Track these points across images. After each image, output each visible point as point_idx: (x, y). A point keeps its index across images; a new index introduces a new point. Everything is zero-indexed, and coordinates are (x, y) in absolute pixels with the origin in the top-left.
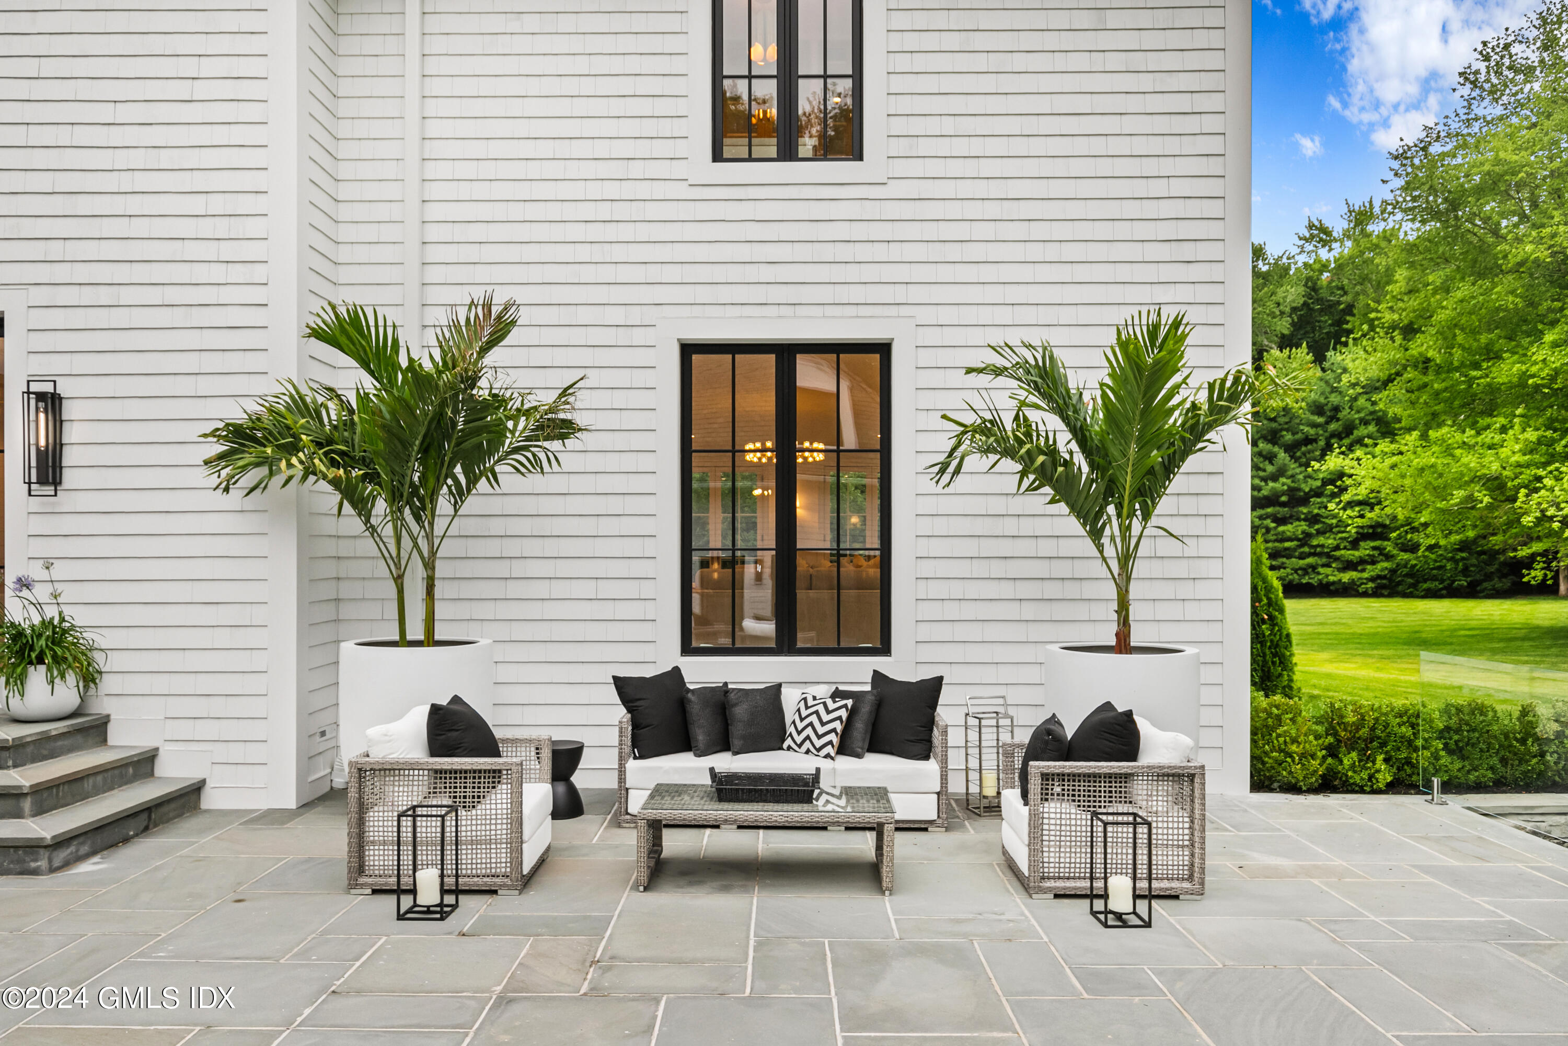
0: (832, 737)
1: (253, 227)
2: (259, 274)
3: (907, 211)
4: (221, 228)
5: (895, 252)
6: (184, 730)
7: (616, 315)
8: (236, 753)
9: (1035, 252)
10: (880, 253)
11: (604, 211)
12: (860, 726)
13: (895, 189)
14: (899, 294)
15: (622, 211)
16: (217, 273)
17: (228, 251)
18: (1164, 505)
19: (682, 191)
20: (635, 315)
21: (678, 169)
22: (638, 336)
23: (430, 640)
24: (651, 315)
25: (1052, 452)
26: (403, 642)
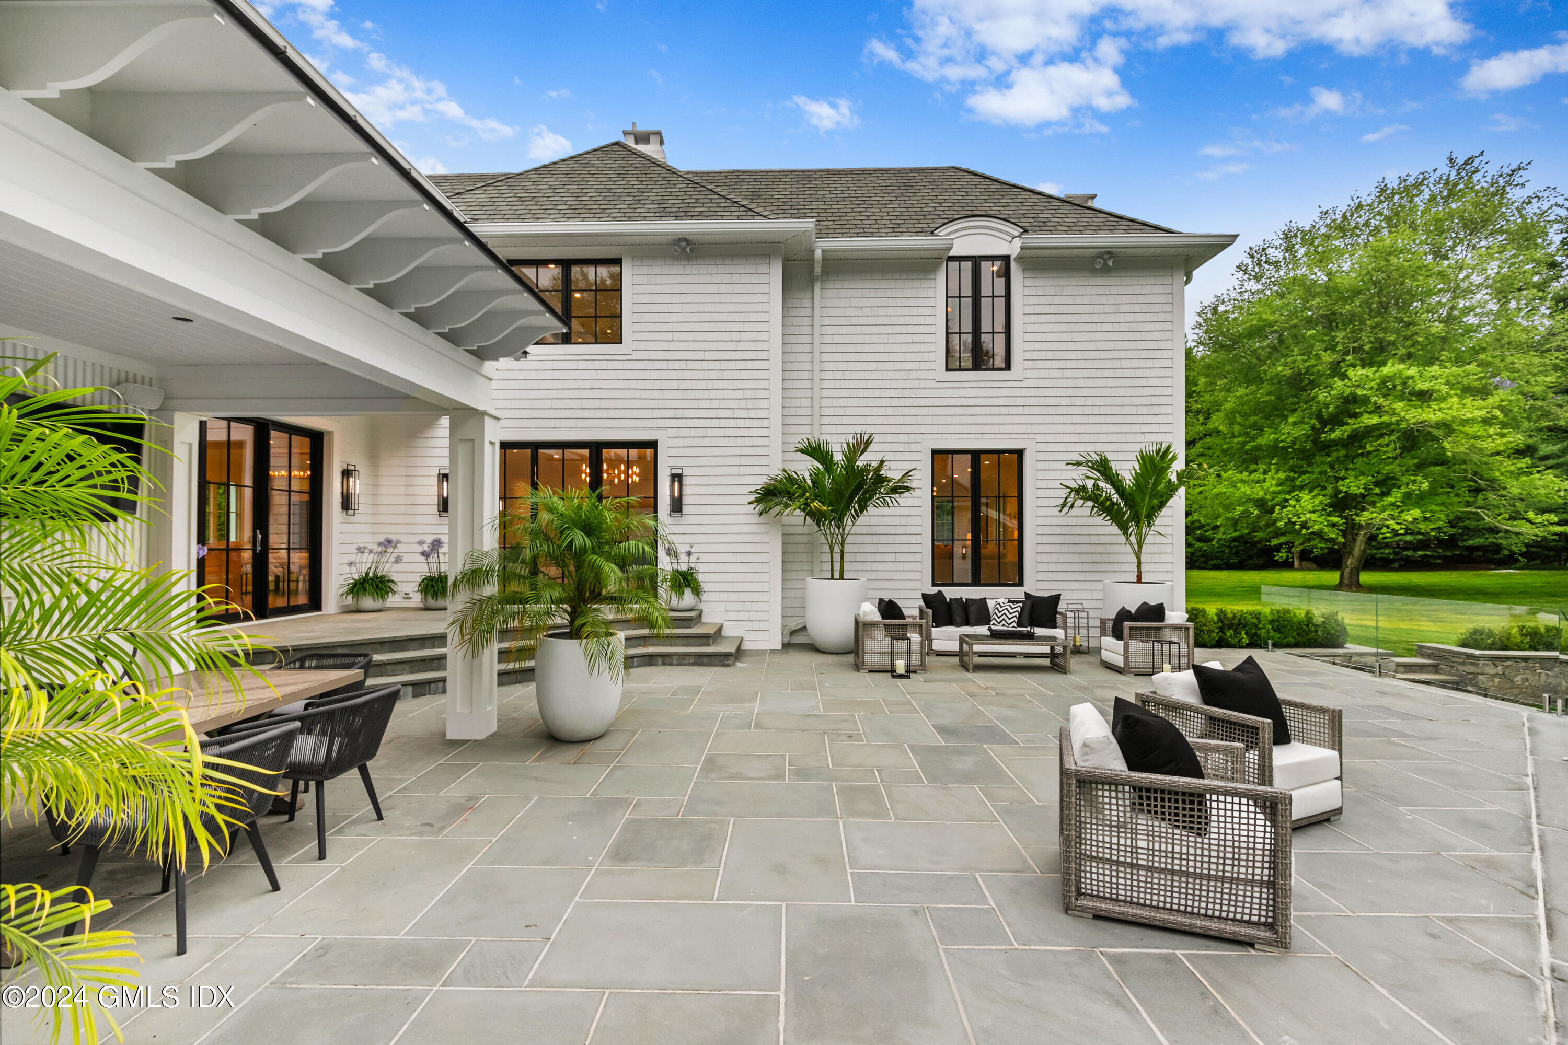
0: (1015, 619)
1: (764, 404)
2: (765, 423)
3: (1032, 392)
4: (750, 404)
5: (1027, 410)
6: (734, 616)
7: (903, 438)
8: (756, 626)
9: (1088, 410)
10: (1020, 410)
11: (899, 393)
12: (1025, 615)
13: (1027, 383)
14: (1029, 429)
15: (906, 393)
16: (748, 423)
17: (752, 414)
18: (1158, 521)
19: (932, 384)
20: (912, 438)
21: (931, 375)
22: (914, 447)
23: (842, 578)
24: (919, 438)
25: (1109, 498)
26: (832, 578)
